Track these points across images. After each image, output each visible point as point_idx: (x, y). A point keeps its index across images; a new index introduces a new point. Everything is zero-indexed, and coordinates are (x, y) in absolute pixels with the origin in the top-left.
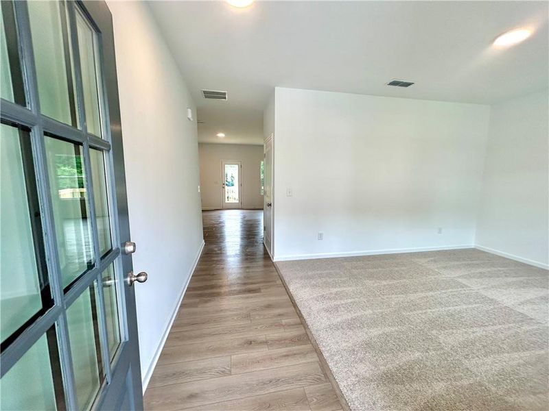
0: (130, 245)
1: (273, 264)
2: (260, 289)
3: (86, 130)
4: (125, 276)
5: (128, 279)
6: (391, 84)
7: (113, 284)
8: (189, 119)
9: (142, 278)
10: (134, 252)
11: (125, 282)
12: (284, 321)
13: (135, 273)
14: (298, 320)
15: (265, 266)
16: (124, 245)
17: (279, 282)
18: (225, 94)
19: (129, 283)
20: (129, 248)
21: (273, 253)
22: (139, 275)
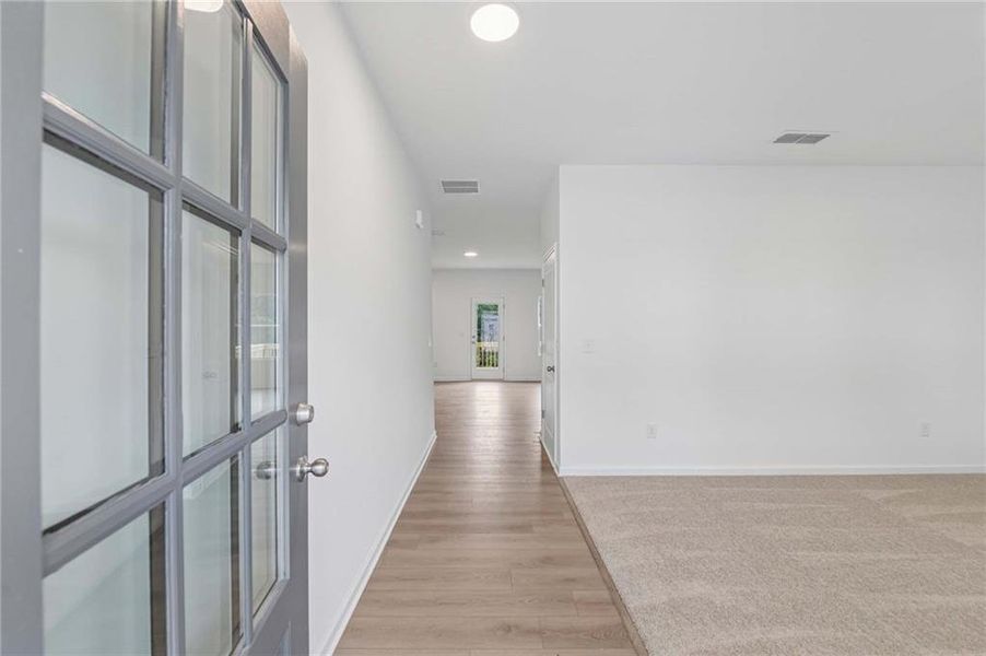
0: (304, 409)
1: (558, 482)
2: (531, 526)
3: (249, 213)
4: (293, 463)
5: (298, 469)
6: (779, 140)
7: (273, 475)
8: (418, 226)
9: (320, 468)
10: (310, 421)
11: (292, 474)
12: (576, 594)
13: (311, 461)
14: (605, 594)
15: (543, 483)
16: (295, 408)
17: (568, 516)
18: (475, 184)
19: (298, 474)
20: (303, 414)
21: (559, 459)
22: (316, 463)
